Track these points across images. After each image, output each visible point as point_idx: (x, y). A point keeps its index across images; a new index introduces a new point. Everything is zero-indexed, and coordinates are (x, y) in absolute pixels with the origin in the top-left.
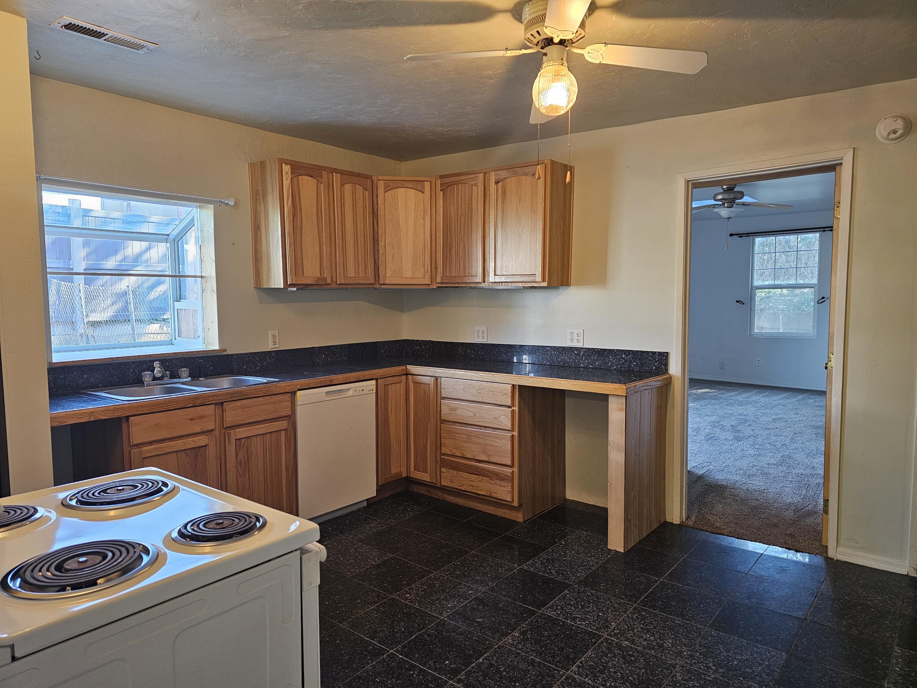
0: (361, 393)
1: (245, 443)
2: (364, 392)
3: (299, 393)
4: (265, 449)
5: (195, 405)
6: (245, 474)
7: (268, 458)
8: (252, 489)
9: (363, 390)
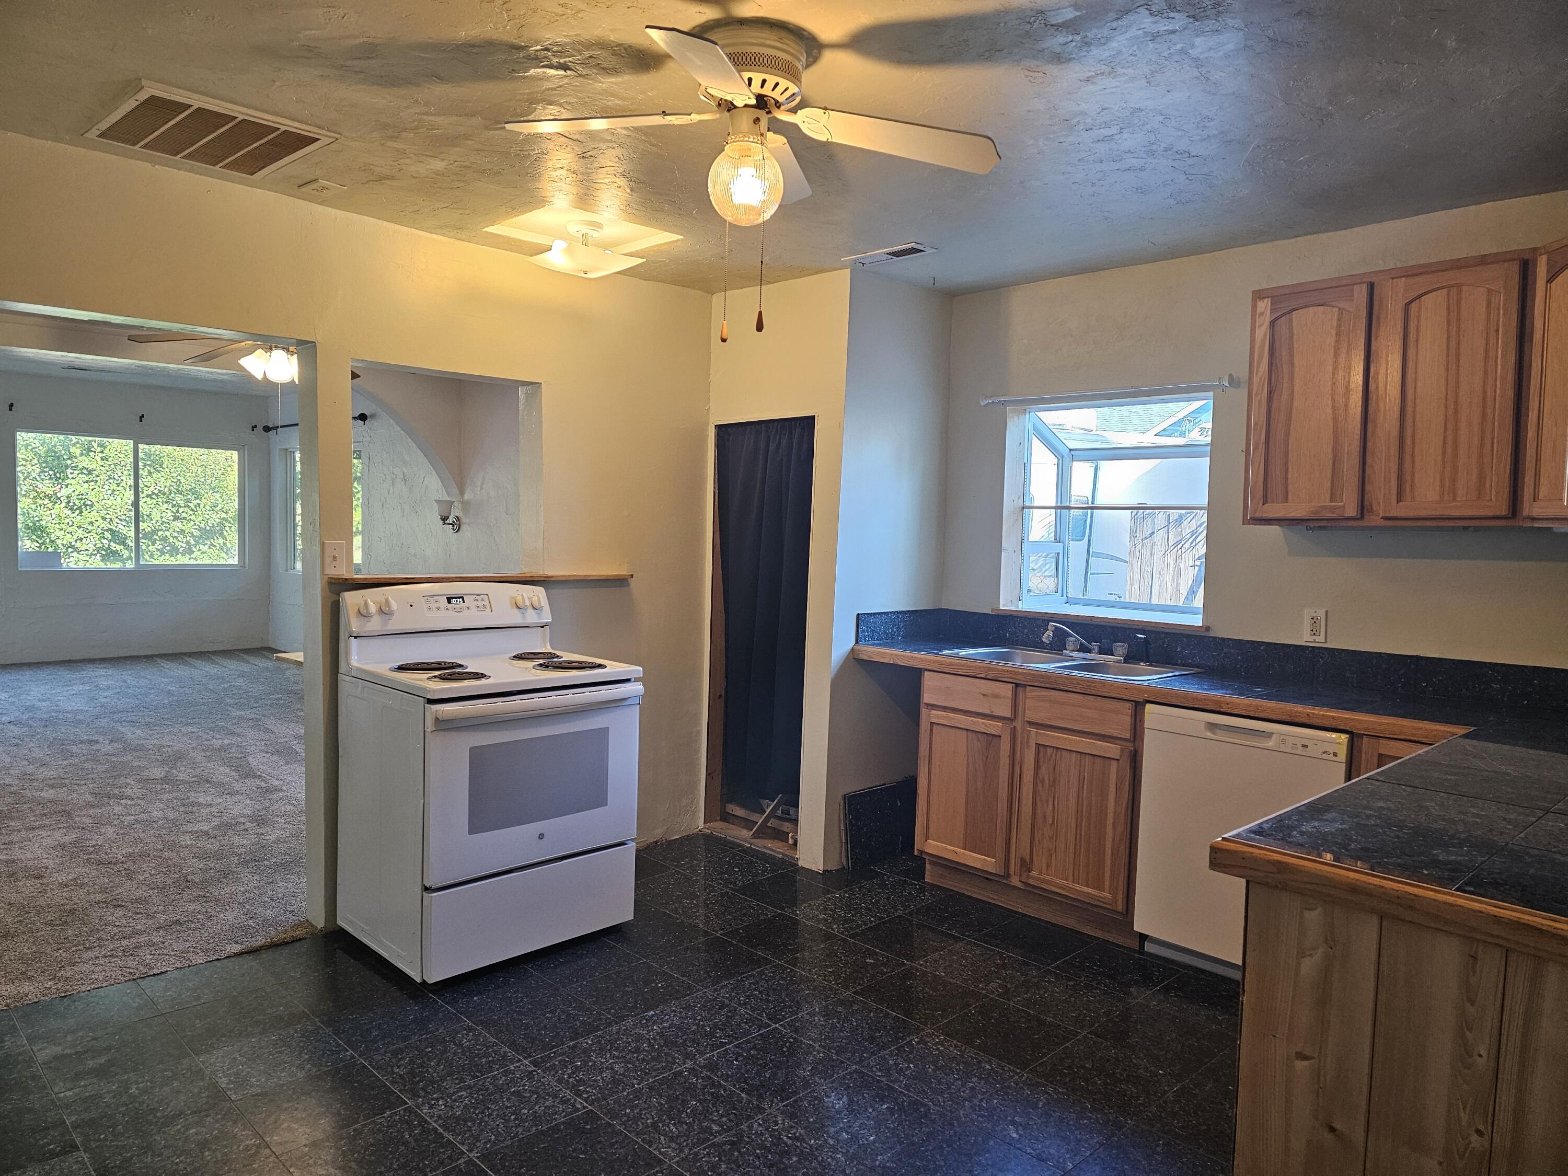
0: (1300, 750)
1: (1051, 756)
2: (1308, 752)
3: (1148, 706)
4: (1082, 777)
5: (988, 677)
6: (1047, 802)
7: (1085, 791)
8: (1057, 829)
9: (1305, 746)
